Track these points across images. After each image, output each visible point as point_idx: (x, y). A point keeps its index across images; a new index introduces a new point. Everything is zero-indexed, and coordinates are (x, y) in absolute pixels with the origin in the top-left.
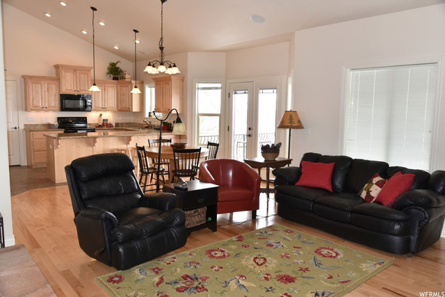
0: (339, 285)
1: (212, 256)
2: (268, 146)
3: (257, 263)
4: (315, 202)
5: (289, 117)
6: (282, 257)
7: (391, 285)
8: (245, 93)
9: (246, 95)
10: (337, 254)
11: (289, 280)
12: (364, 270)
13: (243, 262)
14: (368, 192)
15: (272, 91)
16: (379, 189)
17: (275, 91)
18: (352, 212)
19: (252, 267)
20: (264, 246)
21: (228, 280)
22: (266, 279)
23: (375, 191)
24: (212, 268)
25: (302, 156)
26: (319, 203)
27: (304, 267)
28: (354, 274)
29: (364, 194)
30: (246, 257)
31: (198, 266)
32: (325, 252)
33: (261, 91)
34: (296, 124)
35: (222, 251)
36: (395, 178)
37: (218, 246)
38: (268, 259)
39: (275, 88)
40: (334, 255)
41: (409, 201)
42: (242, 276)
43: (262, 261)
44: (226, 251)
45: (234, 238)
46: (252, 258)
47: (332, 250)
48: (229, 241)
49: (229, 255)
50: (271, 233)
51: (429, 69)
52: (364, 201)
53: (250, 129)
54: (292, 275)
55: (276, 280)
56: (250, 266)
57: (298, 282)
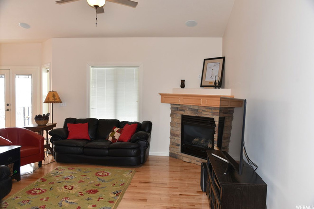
0: (121, 186)
1: (34, 194)
2: (40, 116)
3: (69, 189)
4: (84, 147)
5: (52, 96)
6: (80, 182)
7: (142, 180)
8: (2, 77)
9: (4, 79)
10: (108, 173)
11: (95, 192)
12: (126, 177)
13: (59, 191)
14: (113, 137)
15: (28, 76)
16: (119, 134)
17: (30, 77)
18: (109, 149)
19: (68, 192)
20: (64, 180)
21: (60, 202)
22: (82, 195)
23: (117, 135)
24: (41, 200)
25: (64, 121)
26: (87, 148)
27: (97, 183)
28: (124, 180)
29: (110, 139)
30: (58, 188)
31: (30, 202)
32: (101, 174)
33: (17, 77)
34: (58, 100)
35: (39, 189)
36: (125, 127)
37: (33, 188)
38: (73, 185)
39: (30, 75)
40: (107, 174)
41: (138, 138)
42: (66, 198)
43: (70, 188)
44: (42, 189)
45: (39, 180)
46: (63, 188)
47: (104, 172)
48: (37, 183)
49: (46, 190)
50: (60, 172)
51: (135, 69)
52: (112, 143)
53: (8, 105)
54: (94, 189)
55: (88, 194)
56: (65, 192)
57: (100, 191)
